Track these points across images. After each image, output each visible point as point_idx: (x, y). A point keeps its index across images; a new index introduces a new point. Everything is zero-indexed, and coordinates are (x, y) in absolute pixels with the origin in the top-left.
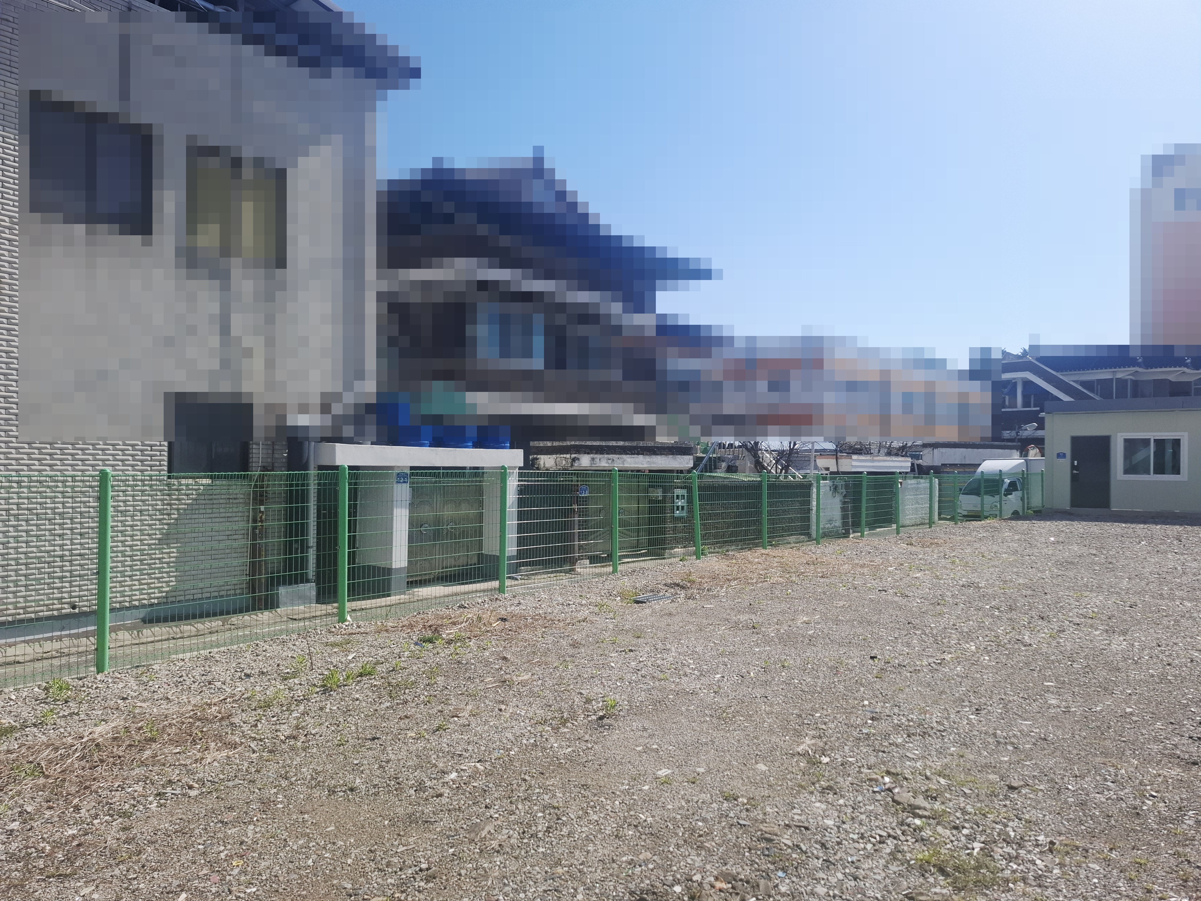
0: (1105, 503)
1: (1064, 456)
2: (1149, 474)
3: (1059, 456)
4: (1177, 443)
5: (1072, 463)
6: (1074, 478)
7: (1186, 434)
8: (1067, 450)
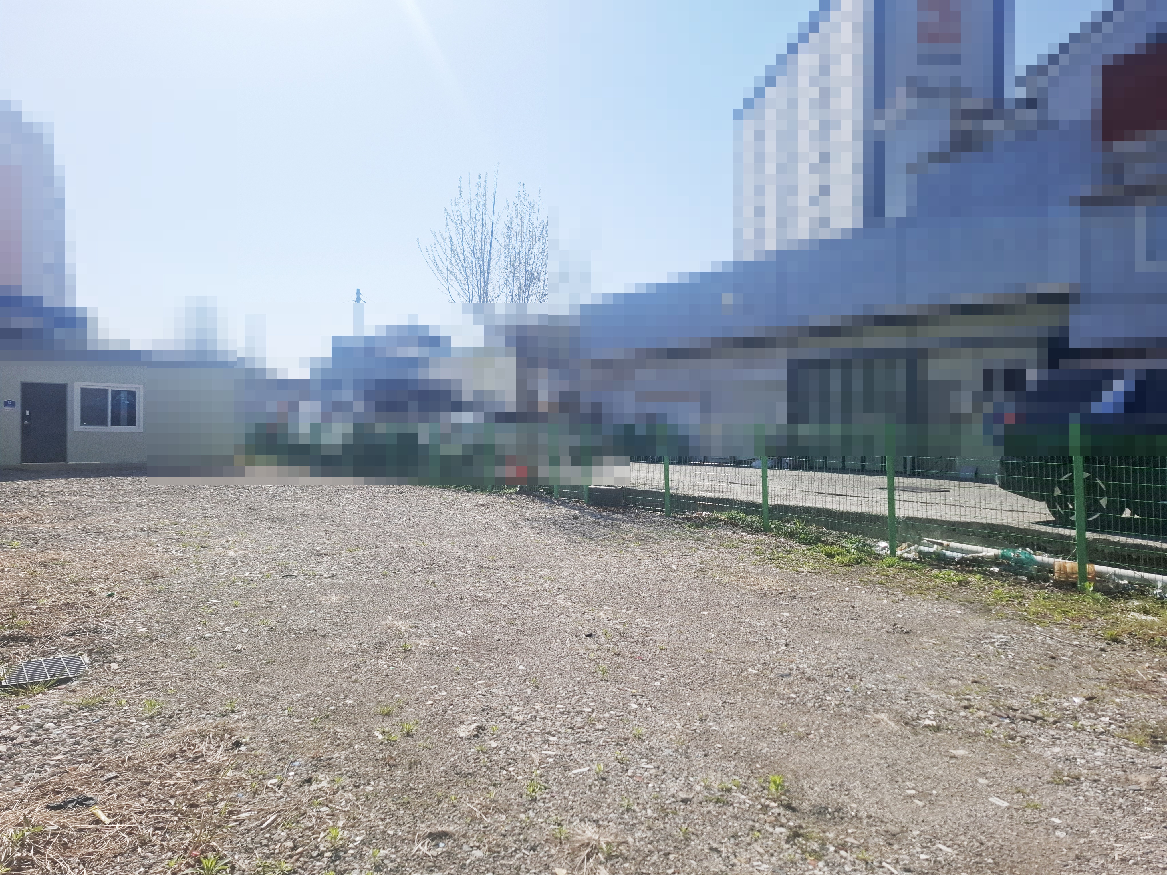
0: (61, 455)
1: (13, 404)
2: (107, 425)
3: (6, 404)
4: (132, 394)
5: (23, 413)
6: (25, 431)
7: (141, 387)
8: (17, 398)
